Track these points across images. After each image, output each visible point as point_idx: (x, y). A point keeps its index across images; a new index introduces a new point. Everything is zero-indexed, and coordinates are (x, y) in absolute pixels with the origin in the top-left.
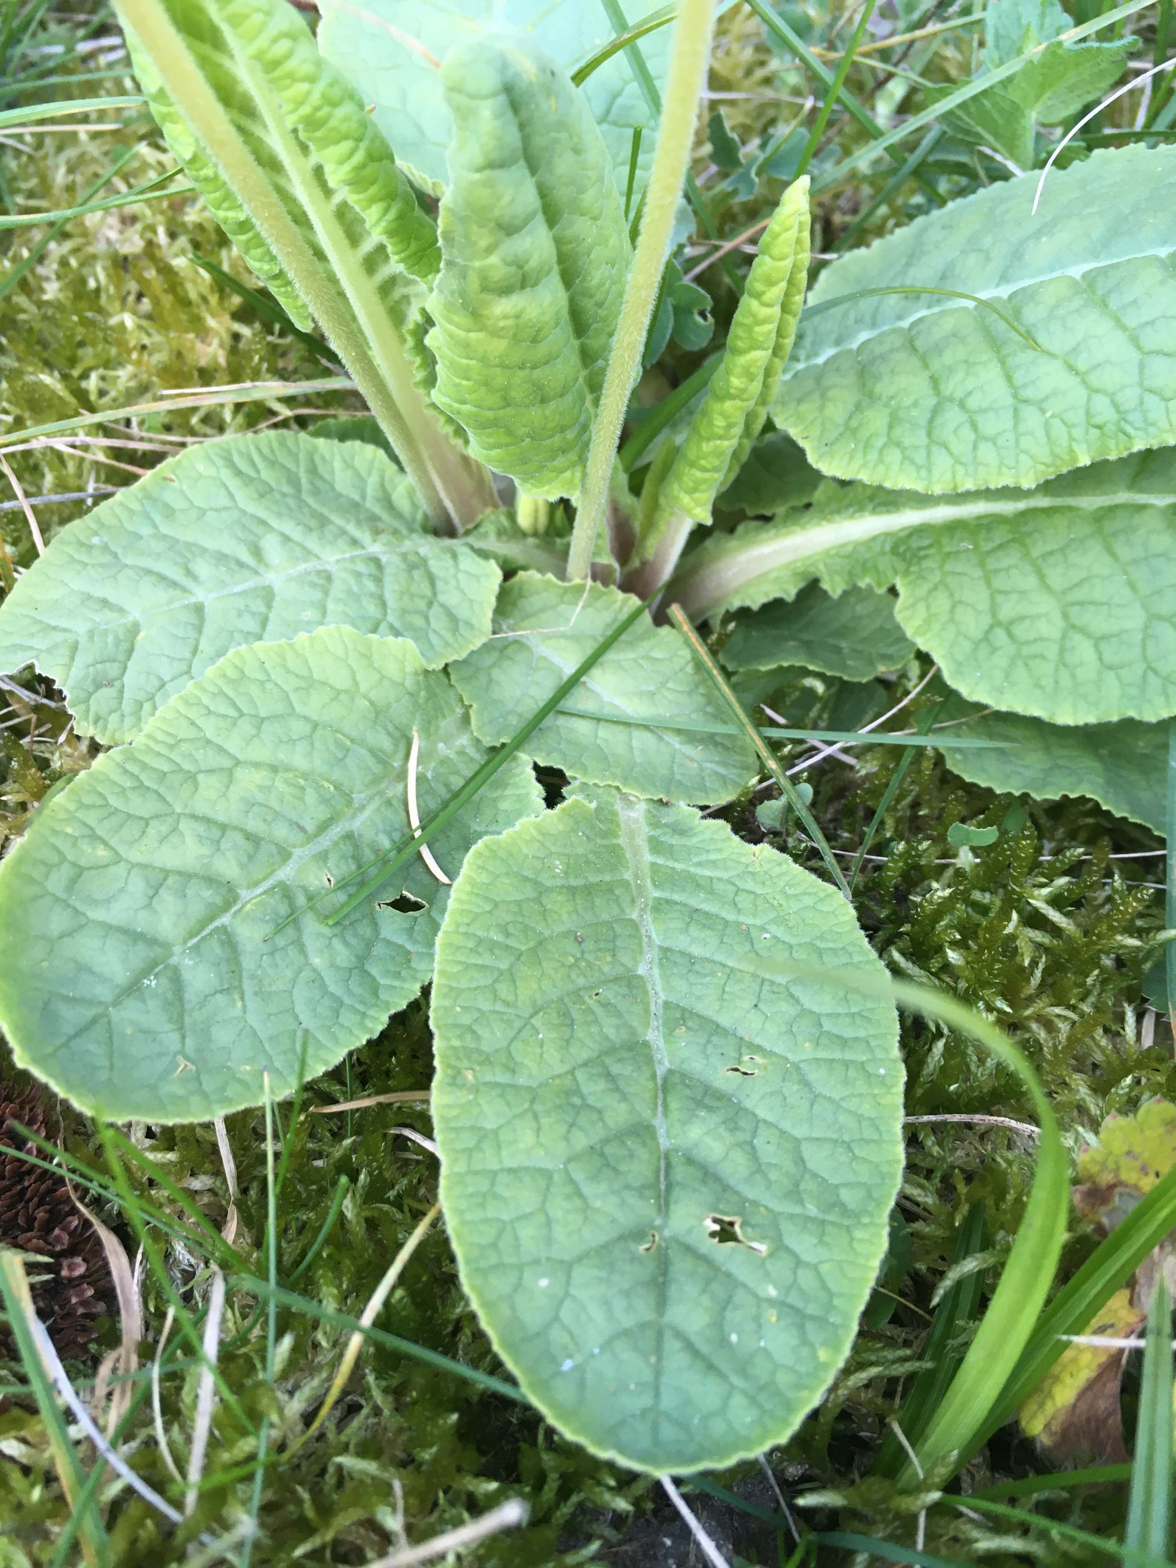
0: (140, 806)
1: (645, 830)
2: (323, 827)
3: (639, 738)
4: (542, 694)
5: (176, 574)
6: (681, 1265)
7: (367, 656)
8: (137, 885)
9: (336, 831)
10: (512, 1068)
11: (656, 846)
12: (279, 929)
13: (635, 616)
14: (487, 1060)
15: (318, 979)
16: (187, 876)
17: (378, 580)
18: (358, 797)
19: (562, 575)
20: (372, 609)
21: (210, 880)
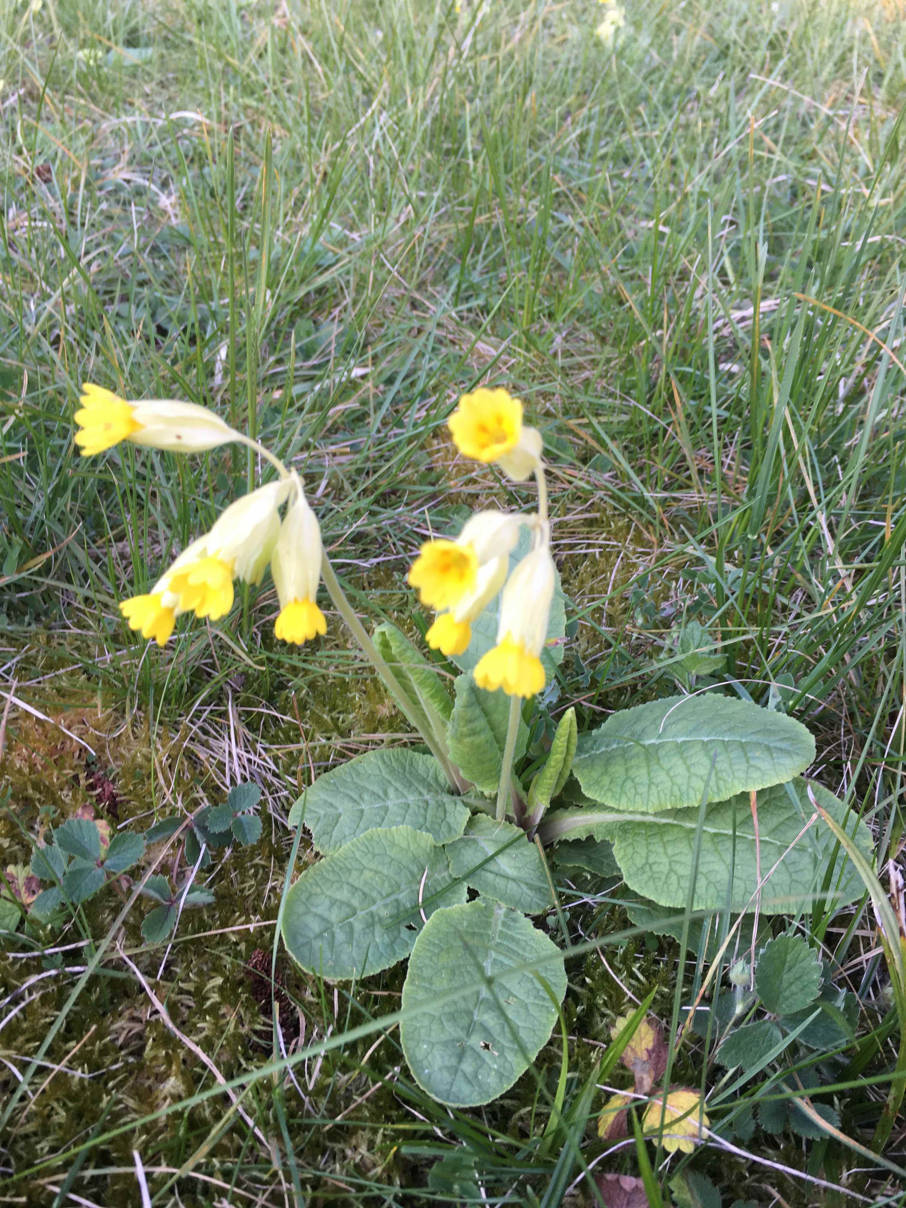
0: (332, 877)
1: (502, 918)
2: (388, 895)
3: (511, 885)
4: (478, 861)
5: (356, 797)
6: (469, 1053)
7: (415, 838)
8: (327, 903)
9: (392, 898)
10: (431, 984)
11: (504, 924)
12: (368, 927)
13: (521, 836)
14: (424, 979)
15: (377, 946)
16: (342, 903)
17: (426, 810)
18: (403, 887)
19: (494, 817)
20: (421, 820)
21: (349, 905)
